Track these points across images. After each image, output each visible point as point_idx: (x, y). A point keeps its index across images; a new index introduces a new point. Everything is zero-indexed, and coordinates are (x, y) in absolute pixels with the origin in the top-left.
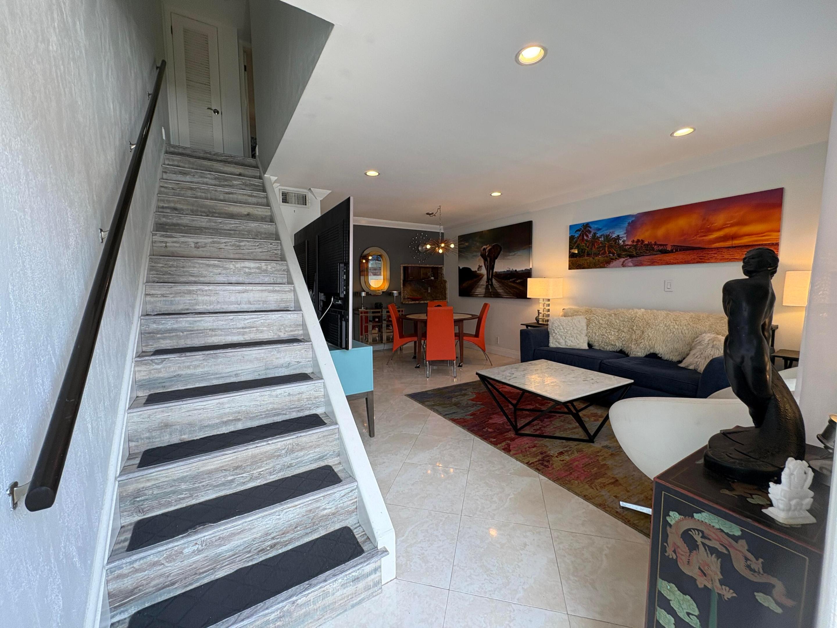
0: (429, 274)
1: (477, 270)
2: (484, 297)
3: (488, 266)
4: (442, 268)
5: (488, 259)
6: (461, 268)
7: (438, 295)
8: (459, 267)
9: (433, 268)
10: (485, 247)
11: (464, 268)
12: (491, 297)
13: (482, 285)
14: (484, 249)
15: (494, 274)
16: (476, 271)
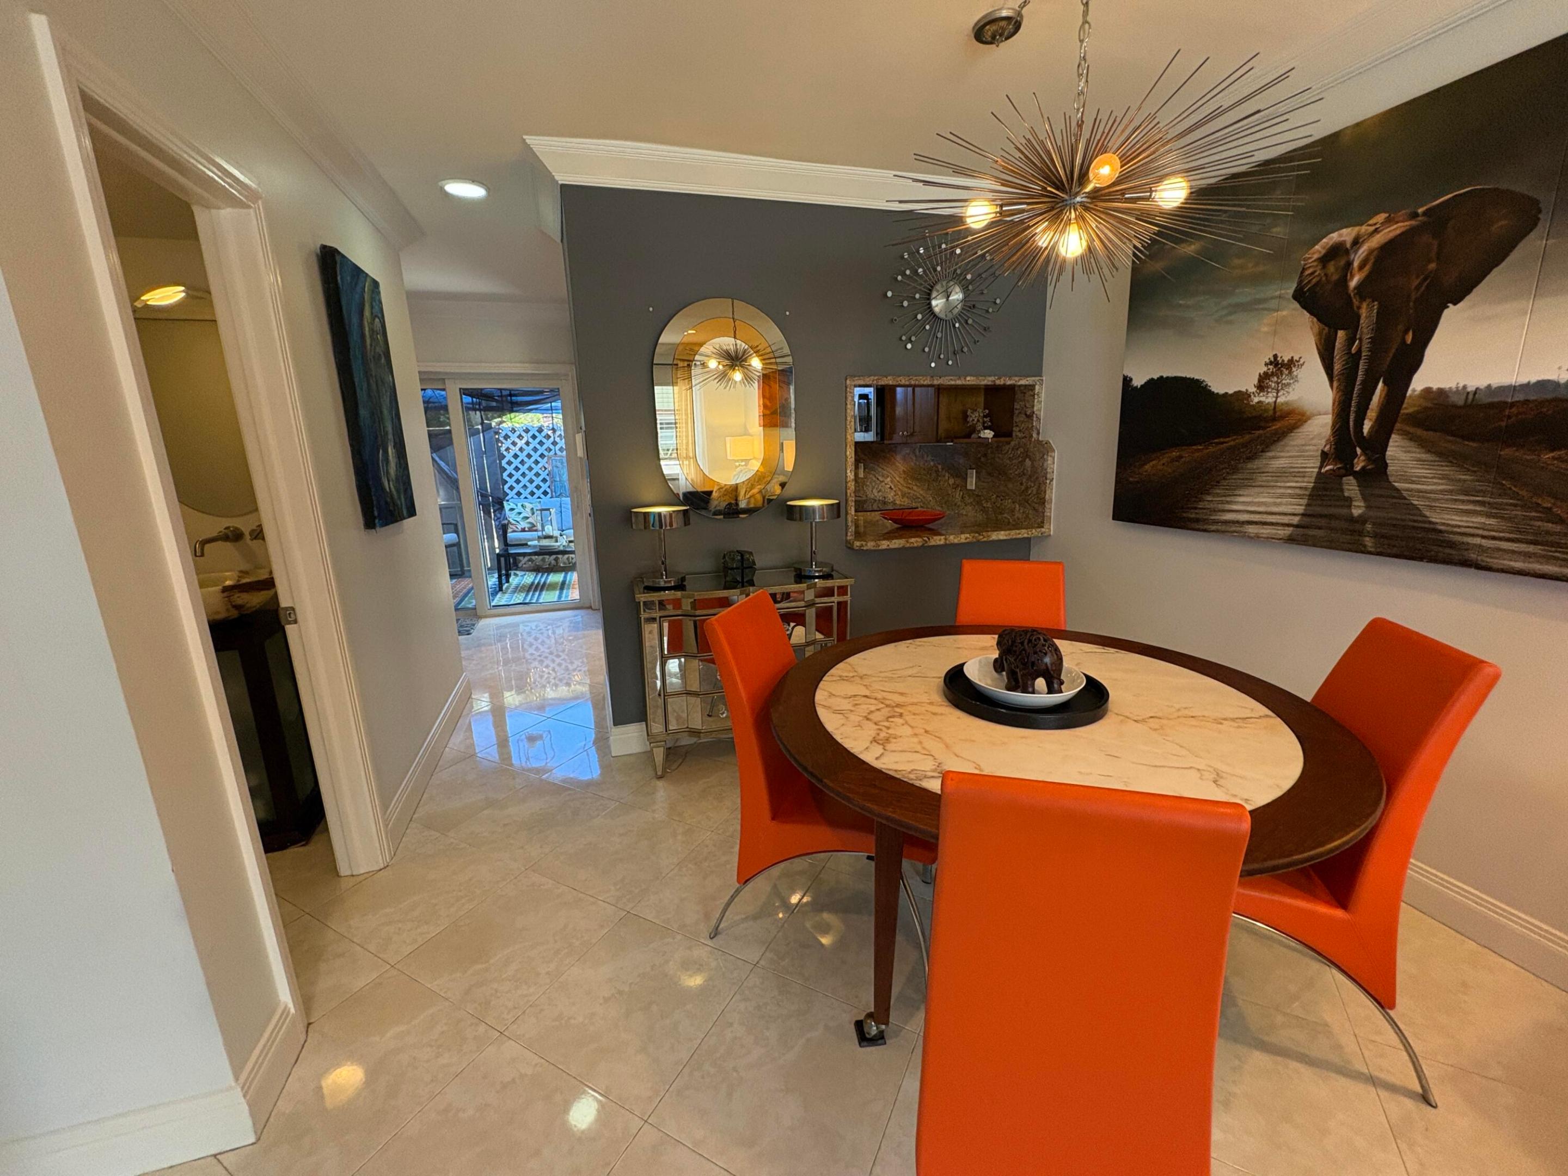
0: (975, 417)
1: (1249, 385)
2: (1291, 540)
3: (1353, 360)
4: (1031, 387)
5: (1367, 313)
6: (1138, 382)
7: (1008, 503)
8: (1127, 381)
9: (992, 391)
10: (1346, 235)
11: (1157, 386)
12: (1358, 549)
13: (1283, 474)
14: (1337, 251)
15: (1408, 408)
16: (1241, 396)
